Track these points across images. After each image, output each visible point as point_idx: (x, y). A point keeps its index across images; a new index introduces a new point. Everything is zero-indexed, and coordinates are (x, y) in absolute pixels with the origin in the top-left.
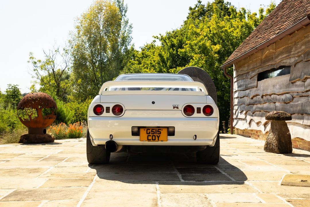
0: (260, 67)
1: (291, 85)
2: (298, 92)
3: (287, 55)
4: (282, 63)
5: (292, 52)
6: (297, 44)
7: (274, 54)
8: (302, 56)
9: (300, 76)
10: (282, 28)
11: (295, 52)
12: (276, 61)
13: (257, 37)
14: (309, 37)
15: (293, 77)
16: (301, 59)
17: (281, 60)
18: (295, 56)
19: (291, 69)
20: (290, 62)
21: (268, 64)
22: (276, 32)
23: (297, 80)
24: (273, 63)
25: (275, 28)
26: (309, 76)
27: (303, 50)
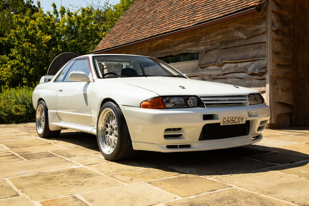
0: (149, 54)
1: (200, 69)
2: (210, 76)
3: (193, 43)
4: (185, 51)
5: (202, 41)
6: (210, 34)
7: (172, 42)
8: (217, 44)
9: (215, 61)
10: (197, 19)
11: (206, 41)
12: (175, 49)
13: (140, 28)
14: (229, 28)
15: (203, 62)
16: (216, 47)
17: (183, 48)
18: (207, 44)
19: (200, 55)
20: (198, 49)
21: (161, 52)
22: (188, 23)
23: (210, 65)
24: (170, 51)
25: (176, 20)
26: (229, 62)
27: (219, 39)
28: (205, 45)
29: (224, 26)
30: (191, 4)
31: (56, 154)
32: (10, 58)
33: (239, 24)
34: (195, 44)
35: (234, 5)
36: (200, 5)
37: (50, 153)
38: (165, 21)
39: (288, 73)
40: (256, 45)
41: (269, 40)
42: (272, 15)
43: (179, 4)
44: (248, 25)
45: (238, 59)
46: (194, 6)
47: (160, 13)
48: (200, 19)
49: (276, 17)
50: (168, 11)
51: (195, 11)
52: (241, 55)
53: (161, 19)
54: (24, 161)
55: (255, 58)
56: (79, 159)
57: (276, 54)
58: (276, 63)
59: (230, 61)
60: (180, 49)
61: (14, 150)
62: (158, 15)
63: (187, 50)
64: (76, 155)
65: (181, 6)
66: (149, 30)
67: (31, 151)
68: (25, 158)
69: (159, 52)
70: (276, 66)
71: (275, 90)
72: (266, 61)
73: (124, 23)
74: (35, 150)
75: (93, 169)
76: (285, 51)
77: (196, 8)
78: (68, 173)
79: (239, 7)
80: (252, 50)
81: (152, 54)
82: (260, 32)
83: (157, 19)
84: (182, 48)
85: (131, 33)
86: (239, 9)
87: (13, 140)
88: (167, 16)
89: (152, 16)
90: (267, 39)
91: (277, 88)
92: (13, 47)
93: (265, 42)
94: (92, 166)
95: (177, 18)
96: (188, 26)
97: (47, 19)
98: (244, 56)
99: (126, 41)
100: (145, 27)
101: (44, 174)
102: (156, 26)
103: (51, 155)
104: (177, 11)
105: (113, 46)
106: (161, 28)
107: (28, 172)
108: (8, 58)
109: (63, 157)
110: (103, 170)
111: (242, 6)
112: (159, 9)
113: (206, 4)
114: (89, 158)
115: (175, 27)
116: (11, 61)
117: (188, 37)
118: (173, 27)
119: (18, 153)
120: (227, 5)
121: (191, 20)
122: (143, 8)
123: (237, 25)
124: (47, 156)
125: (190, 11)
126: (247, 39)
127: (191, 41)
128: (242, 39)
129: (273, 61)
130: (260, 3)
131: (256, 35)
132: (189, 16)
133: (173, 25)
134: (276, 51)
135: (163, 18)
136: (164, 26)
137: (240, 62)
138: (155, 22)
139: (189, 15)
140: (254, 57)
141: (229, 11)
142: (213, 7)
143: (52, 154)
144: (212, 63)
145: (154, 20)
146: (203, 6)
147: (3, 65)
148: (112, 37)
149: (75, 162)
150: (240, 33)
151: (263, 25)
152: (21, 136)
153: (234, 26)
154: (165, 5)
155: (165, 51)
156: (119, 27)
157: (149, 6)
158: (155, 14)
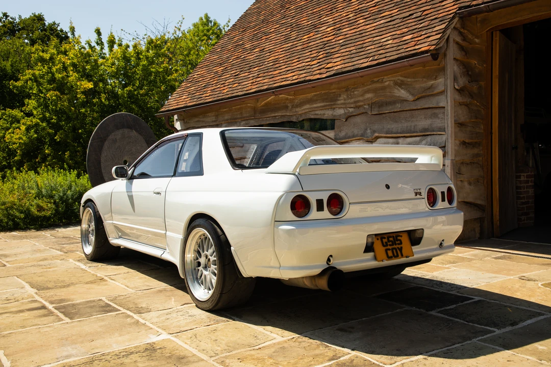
0: (253, 118)
3: (325, 104)
4: (312, 115)
5: (340, 100)
6: (353, 90)
7: (291, 101)
8: (365, 106)
9: (362, 134)
10: (333, 67)
11: (347, 102)
12: (296, 111)
13: (237, 75)
14: (385, 82)
15: (342, 134)
16: (364, 111)
17: (310, 110)
18: (348, 106)
19: (337, 123)
20: (335, 114)
21: (273, 115)
22: (318, 72)
23: (354, 139)
24: (288, 114)
25: (298, 66)
26: (385, 135)
27: (368, 99)
28: (346, 108)
29: (376, 80)
30: (322, 40)
31: (116, 304)
32: (24, 113)
33: (401, 76)
34: (328, 105)
35: (393, 47)
36: (336, 44)
37: (106, 303)
38: (280, 67)
39: (477, 155)
40: (429, 112)
41: (449, 103)
42: (454, 65)
43: (301, 40)
44: (416, 80)
45: (399, 131)
46: (326, 44)
47: (270, 52)
48: (338, 67)
49: (460, 69)
50: (283, 49)
51: (329, 53)
52: (404, 125)
53: (273, 62)
54: (64, 322)
55: (428, 131)
56: (157, 317)
57: (459, 125)
58: (460, 141)
59: (387, 134)
60: (303, 112)
61: (43, 295)
62: (266, 55)
63: (316, 114)
64: (150, 308)
65: (305, 43)
66: (254, 80)
67: (72, 297)
68: (66, 315)
69: (269, 116)
70: (460, 144)
71: (459, 183)
72: (444, 138)
73: (211, 65)
74: (79, 295)
75: (186, 343)
76: (473, 122)
77: (331, 47)
78: (144, 354)
79: (401, 51)
80: (421, 118)
81: (258, 119)
82: (436, 92)
83: (266, 63)
84: (307, 111)
85: (223, 84)
86: (403, 54)
87: (38, 270)
88: (283, 58)
89: (257, 57)
90: (447, 103)
91: (462, 179)
92: (29, 96)
93: (444, 107)
94: (183, 335)
95: (299, 62)
96: (318, 76)
97: (85, 54)
98: (409, 128)
99: (216, 96)
100: (246, 74)
101: (103, 357)
102: (264, 73)
103: (106, 309)
104: (298, 51)
105: (194, 103)
106: (273, 77)
107: (74, 352)
108: (22, 113)
109: (129, 313)
110: (203, 345)
111: (407, 50)
112: (268, 46)
113: (347, 43)
114: (174, 315)
115: (296, 77)
116: (26, 118)
117: (318, 94)
118: (294, 78)
119: (51, 303)
120: (381, 46)
121: (323, 68)
122: (241, 42)
123: (397, 78)
124: (101, 309)
125: (320, 52)
126: (414, 101)
127: (323, 101)
128: (406, 101)
129: (455, 137)
130: (437, 47)
131: (428, 96)
132: (319, 61)
133: (293, 74)
134: (460, 121)
135: (276, 61)
136: (278, 75)
137: (402, 137)
138: (263, 66)
139: (319, 59)
140: (425, 130)
141: (386, 57)
142: (359, 49)
143: (109, 305)
144: (357, 136)
145: (261, 64)
146: (342, 46)
147: (14, 125)
148: (192, 88)
149: (151, 326)
150: (403, 91)
151: (441, 80)
152: (51, 260)
153: (392, 79)
154: (278, 41)
155: (280, 114)
156: (202, 72)
157: (251, 40)
158: (261, 54)
